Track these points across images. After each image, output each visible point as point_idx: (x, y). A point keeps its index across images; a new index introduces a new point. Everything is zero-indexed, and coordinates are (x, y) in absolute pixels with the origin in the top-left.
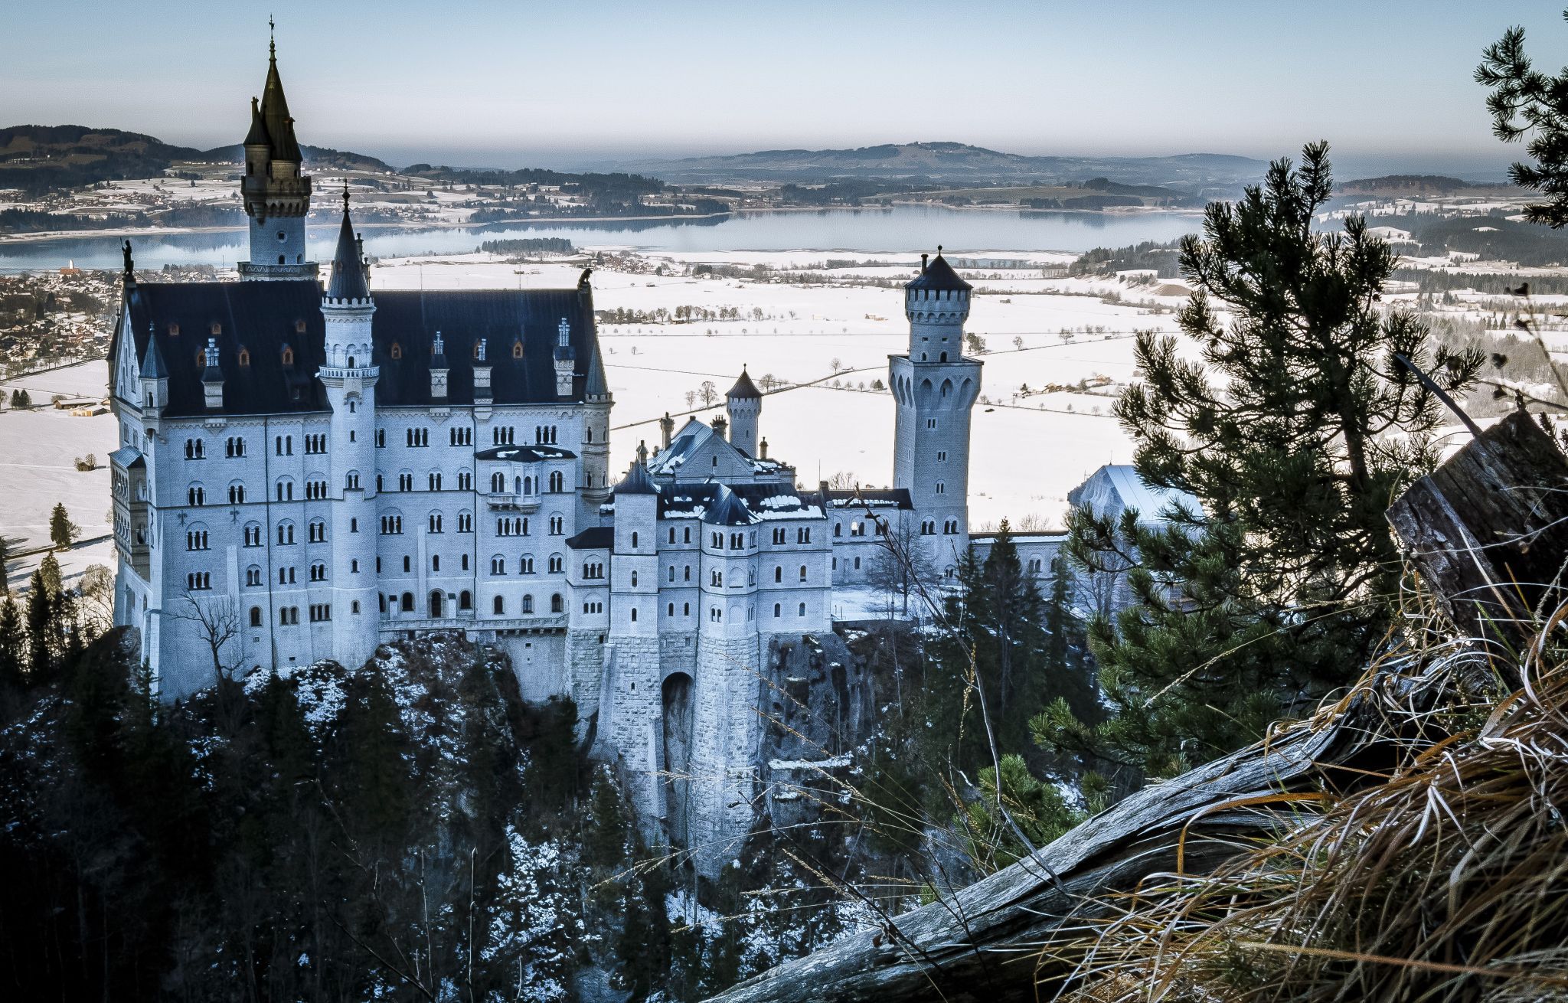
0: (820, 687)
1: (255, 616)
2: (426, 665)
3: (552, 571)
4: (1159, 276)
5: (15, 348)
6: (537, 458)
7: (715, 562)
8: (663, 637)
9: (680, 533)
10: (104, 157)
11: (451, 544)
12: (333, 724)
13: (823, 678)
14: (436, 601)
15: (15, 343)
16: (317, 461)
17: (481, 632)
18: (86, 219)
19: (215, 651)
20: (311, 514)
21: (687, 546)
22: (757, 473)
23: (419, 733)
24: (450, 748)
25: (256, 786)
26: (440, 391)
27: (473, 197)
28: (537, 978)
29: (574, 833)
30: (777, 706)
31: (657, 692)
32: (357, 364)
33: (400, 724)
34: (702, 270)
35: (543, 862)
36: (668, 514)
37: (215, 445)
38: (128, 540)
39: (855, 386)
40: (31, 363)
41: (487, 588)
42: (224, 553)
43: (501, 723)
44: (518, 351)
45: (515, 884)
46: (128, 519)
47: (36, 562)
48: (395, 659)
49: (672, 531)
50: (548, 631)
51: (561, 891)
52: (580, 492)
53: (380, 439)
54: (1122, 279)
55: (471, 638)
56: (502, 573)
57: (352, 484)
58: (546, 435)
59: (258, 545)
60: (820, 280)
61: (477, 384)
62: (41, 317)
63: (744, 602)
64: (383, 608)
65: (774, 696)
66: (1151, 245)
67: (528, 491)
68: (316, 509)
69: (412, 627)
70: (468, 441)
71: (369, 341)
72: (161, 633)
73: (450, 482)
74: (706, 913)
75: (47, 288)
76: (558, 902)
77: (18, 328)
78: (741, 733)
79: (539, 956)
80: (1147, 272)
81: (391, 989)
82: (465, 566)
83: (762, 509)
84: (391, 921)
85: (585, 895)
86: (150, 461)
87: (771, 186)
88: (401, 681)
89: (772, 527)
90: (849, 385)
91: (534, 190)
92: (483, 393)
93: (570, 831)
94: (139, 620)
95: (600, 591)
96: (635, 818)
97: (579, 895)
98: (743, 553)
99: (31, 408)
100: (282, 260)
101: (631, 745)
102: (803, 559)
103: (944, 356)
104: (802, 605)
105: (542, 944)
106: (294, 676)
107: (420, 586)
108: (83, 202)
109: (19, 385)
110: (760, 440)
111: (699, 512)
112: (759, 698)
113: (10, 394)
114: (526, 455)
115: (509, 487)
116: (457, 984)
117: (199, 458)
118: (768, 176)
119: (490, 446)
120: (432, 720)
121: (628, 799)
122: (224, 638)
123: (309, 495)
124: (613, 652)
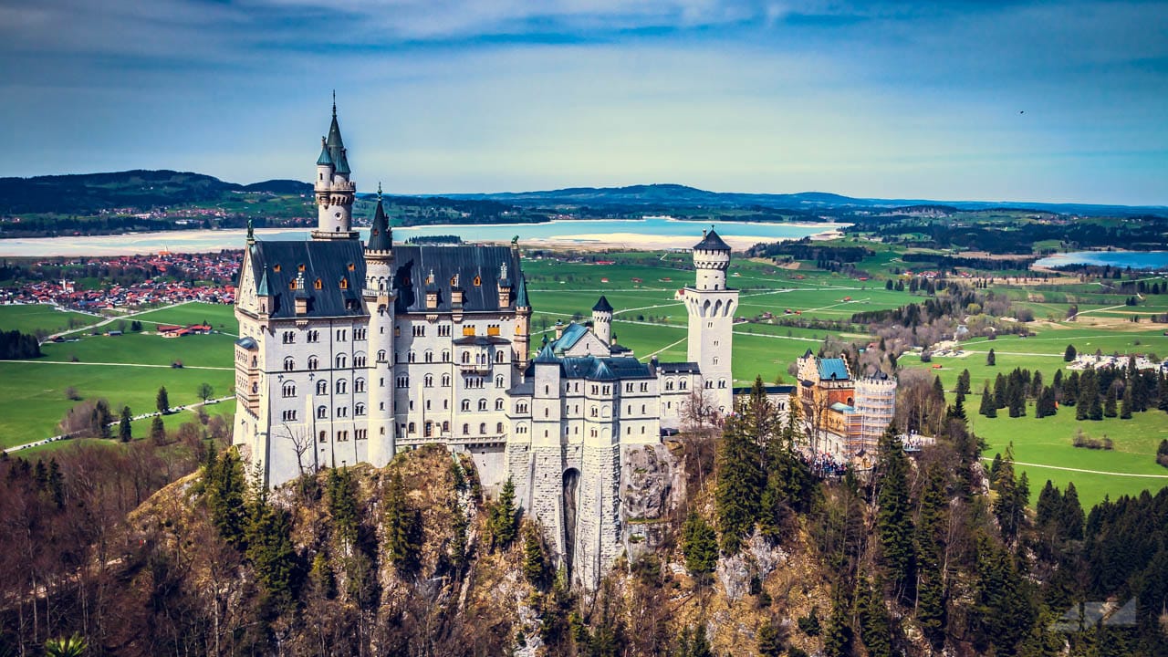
0: (654, 473)
1: (323, 436)
6: (488, 343)
7: (594, 403)
8: (563, 446)
9: (572, 386)
10: (185, 189)
13: (655, 468)
14: (428, 427)
17: (456, 445)
19: (299, 457)
20: (356, 376)
21: (576, 393)
22: (612, 353)
26: (432, 305)
30: (629, 485)
31: (560, 479)
32: (385, 288)
36: (565, 375)
38: (246, 392)
41: (459, 420)
42: (305, 398)
44: (477, 282)
46: (247, 379)
49: (567, 385)
50: (495, 444)
52: (513, 363)
53: (397, 331)
54: (774, 260)
55: (449, 449)
57: (381, 359)
58: (493, 330)
59: (324, 395)
61: (453, 300)
62: (148, 279)
63: (610, 426)
64: (398, 431)
65: (627, 479)
66: (790, 242)
67: (483, 362)
68: (359, 374)
69: (415, 442)
70: (448, 333)
71: (392, 276)
72: (268, 447)
73: (437, 357)
75: (151, 263)
78: (609, 502)
80: (787, 257)
86: (261, 344)
87: (574, 207)
89: (625, 383)
91: (438, 208)
92: (457, 307)
94: (251, 440)
96: (549, 554)
98: (611, 397)
100: (338, 229)
101: (545, 511)
103: (717, 286)
104: (643, 428)
113: (131, 324)
114: (481, 342)
115: (473, 360)
117: (291, 343)
119: (461, 336)
121: (544, 543)
122: (305, 449)
124: (534, 456)
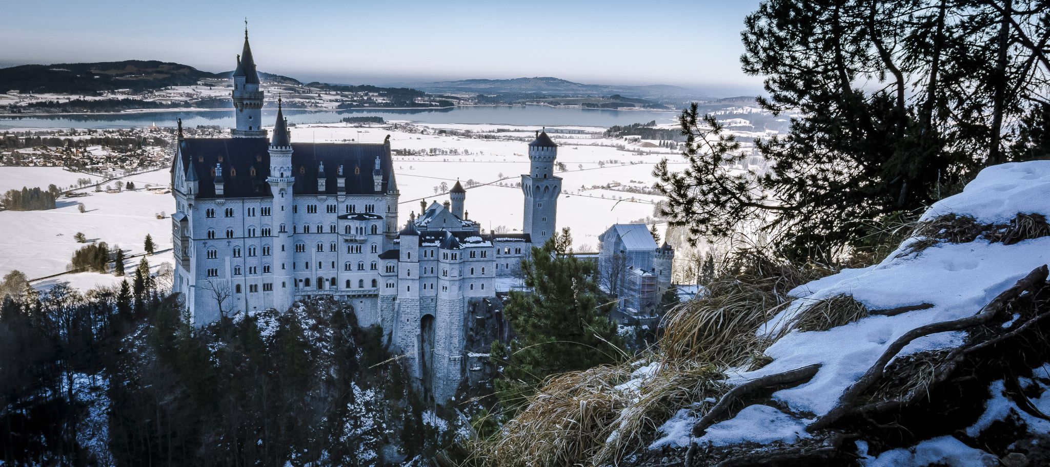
0: (490, 321)
1: (238, 288)
2: (315, 311)
3: (372, 269)
4: (642, 138)
5: (128, 162)
6: (366, 219)
7: (444, 266)
8: (421, 298)
9: (429, 253)
10: (169, 76)
11: (326, 257)
12: (273, 337)
13: (491, 317)
14: (320, 281)
15: (128, 160)
16: (266, 219)
17: (341, 296)
18: (161, 103)
19: (220, 304)
20: (263, 243)
21: (432, 258)
22: (463, 226)
23: (312, 341)
24: (326, 348)
25: (238, 365)
26: (322, 188)
27: (339, 97)
28: (365, 449)
29: (382, 385)
30: (471, 329)
31: (418, 323)
32: (284, 176)
33: (304, 337)
34: (442, 132)
35: (368, 398)
36: (424, 244)
37: (220, 212)
38: (180, 254)
39: (509, 185)
40: (135, 169)
41: (343, 276)
42: (224, 260)
43: (349, 336)
44: (357, 171)
45: (355, 408)
46: (180, 244)
47: (138, 261)
48: (301, 308)
49: (425, 252)
50: (370, 295)
51: (376, 411)
52: (385, 234)
53: (295, 209)
54: (626, 139)
55: (336, 299)
56: (350, 270)
57: (282, 230)
58: (370, 208)
59: (239, 257)
60: (494, 137)
61: (339, 185)
62: (140, 148)
63: (457, 283)
64: (296, 285)
65: (470, 324)
66: (639, 125)
67: (361, 233)
68: (266, 241)
69: (309, 293)
70: (335, 211)
71: (290, 166)
72: (196, 296)
73: (326, 229)
74: (440, 420)
75: (142, 135)
76: (374, 416)
77: (129, 153)
78: (456, 341)
79: (366, 440)
80: (636, 137)
81: (299, 455)
82: (333, 267)
83: (465, 242)
84: (299, 424)
85: (386, 413)
86: (190, 218)
87: (472, 95)
88: (304, 317)
89: (469, 250)
90: (506, 185)
91: (366, 95)
92: (341, 189)
93: (379, 384)
94: (185, 290)
95: (393, 278)
96: (409, 378)
97: (384, 413)
98: (457, 261)
99: (135, 190)
100: (250, 128)
101: (407, 346)
102: (483, 265)
103: (545, 175)
104: (483, 285)
105: (367, 435)
106: (256, 315)
107: (313, 275)
108: (160, 96)
109: (130, 179)
110: (465, 212)
111: (437, 243)
112: (464, 326)
113: (125, 184)
114: (360, 217)
115: (353, 232)
116: (329, 452)
117: (213, 217)
118: (471, 90)
119: (345, 213)
120: (318, 335)
121: (405, 370)
122: (224, 298)
123: (263, 234)
124: (399, 305)
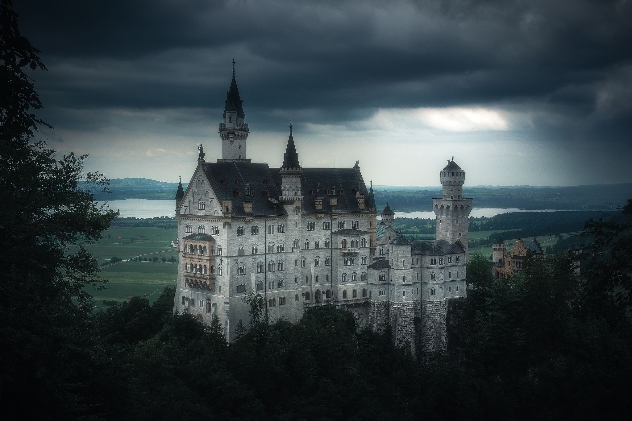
3: (363, 279)
6: (354, 234)
7: (433, 271)
9: (415, 261)
11: (322, 271)
16: (281, 236)
17: (341, 305)
20: (279, 258)
21: (417, 266)
26: (320, 207)
31: (413, 325)
37: (247, 230)
41: (340, 287)
42: (250, 276)
44: (342, 192)
52: (370, 247)
56: (346, 281)
58: (355, 225)
59: (261, 273)
61: (333, 204)
69: (311, 306)
70: (329, 227)
71: (300, 185)
72: (229, 312)
73: (322, 244)
78: (444, 338)
82: (328, 280)
86: (222, 237)
89: (448, 256)
92: (335, 208)
95: (385, 286)
98: (443, 266)
100: (240, 157)
102: (457, 269)
104: (457, 287)
107: (313, 289)
112: (447, 325)
114: (350, 232)
117: (242, 235)
119: (336, 229)
123: (278, 250)
124: (397, 309)
